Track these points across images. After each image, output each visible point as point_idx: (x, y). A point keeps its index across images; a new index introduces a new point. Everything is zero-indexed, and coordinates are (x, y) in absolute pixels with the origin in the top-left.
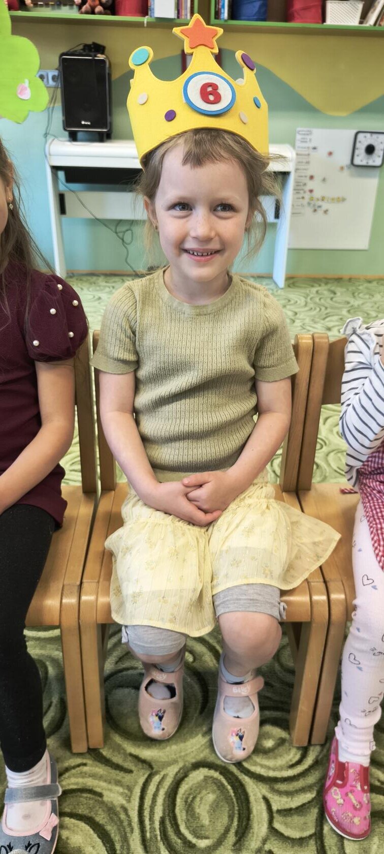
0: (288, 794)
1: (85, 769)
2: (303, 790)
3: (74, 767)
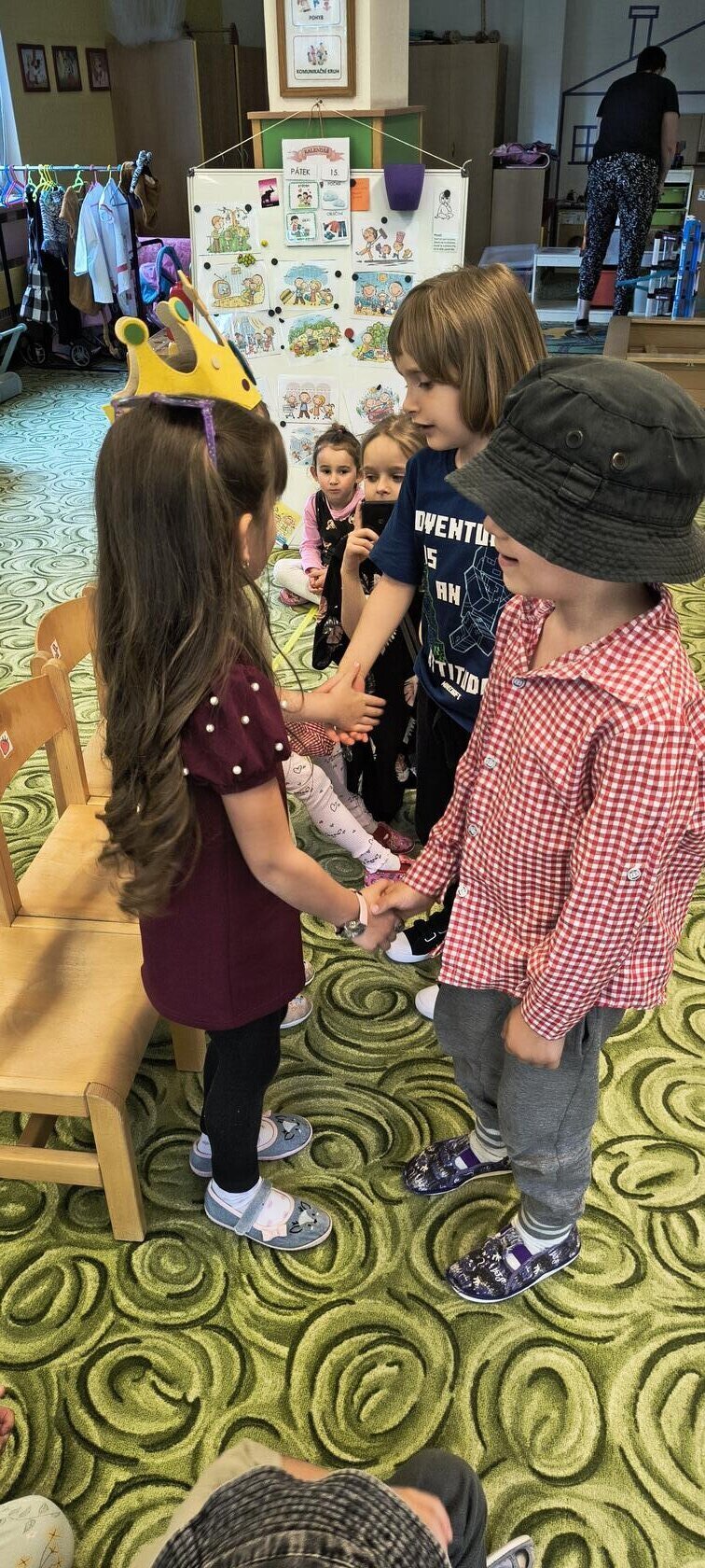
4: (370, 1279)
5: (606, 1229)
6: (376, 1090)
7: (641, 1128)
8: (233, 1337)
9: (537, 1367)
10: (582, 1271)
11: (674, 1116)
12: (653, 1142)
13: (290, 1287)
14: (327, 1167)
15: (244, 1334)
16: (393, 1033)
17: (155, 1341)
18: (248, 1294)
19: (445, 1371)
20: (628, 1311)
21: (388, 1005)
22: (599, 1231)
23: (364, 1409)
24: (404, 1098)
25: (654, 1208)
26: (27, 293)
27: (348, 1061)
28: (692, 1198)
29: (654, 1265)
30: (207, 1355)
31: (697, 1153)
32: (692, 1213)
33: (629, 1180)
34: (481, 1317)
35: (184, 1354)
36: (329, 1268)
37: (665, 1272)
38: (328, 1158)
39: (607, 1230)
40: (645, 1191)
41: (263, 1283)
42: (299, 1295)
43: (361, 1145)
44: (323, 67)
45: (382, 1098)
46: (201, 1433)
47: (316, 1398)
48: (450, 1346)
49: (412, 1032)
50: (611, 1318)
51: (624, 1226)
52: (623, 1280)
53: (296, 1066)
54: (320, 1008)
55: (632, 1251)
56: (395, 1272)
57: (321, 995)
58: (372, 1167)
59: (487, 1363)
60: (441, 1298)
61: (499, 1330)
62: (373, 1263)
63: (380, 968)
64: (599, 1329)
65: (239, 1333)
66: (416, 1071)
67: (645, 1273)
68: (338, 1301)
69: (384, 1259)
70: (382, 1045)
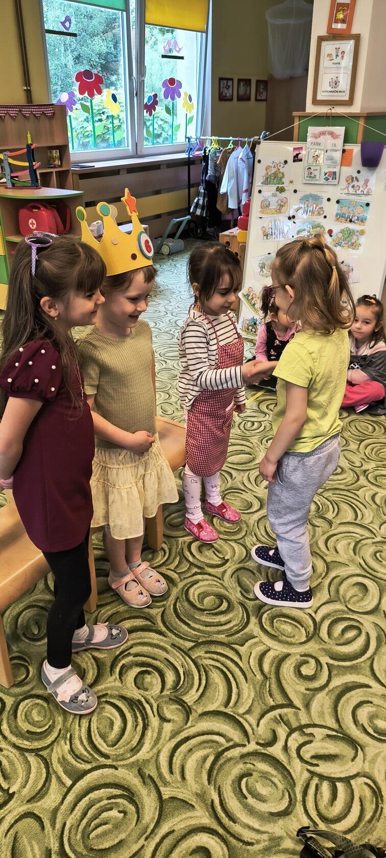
0: (172, 563)
1: (102, 612)
2: (175, 558)
3: (98, 615)
4: (132, 760)
5: (280, 776)
6: (186, 653)
7: (331, 723)
8: (47, 765)
9: (199, 844)
10: (253, 796)
11: (356, 722)
12: (334, 733)
13: (89, 749)
14: (139, 688)
15: (54, 766)
16: (210, 622)
17: (9, 753)
18: (66, 745)
19: (147, 827)
20: (270, 831)
21: (215, 606)
22: (276, 777)
23: (95, 832)
24: (200, 662)
25: (316, 774)
26: (195, 201)
27: (179, 632)
28: (343, 775)
29: (299, 808)
30: (30, 770)
31: (359, 748)
32: (340, 785)
33: (307, 752)
34: (183, 804)
35: (20, 766)
36: (113, 745)
37: (304, 815)
38: (143, 683)
39: (281, 778)
40: (315, 762)
41: (77, 742)
42: (91, 755)
43: (163, 682)
44: (336, 90)
45: (187, 658)
46: (6, 812)
47: (72, 816)
48: (157, 813)
49: (222, 625)
50: (258, 831)
51: (292, 778)
52: (276, 811)
53: (151, 626)
54: (178, 598)
55: (290, 795)
56: (148, 761)
57: (183, 591)
58: (163, 696)
59: (173, 831)
60: (166, 784)
61: (189, 814)
62: (138, 751)
63: (221, 584)
64: (247, 835)
65: (52, 764)
66: (213, 648)
67: (291, 812)
68: (110, 765)
69: (145, 751)
70: (202, 628)
